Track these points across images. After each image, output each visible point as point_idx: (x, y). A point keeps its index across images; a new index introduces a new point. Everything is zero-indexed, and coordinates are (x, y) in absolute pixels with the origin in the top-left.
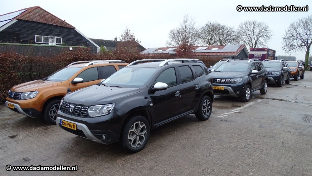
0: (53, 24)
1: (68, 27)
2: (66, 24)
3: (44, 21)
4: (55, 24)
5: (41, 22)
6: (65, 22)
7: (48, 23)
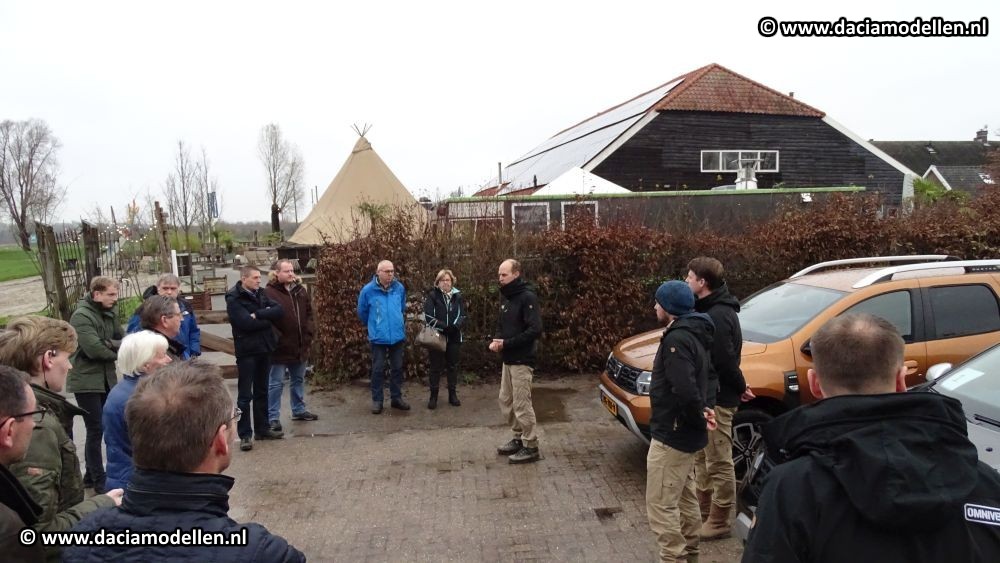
0: (756, 111)
1: (801, 114)
2: (794, 105)
3: (729, 105)
4: (759, 111)
5: (719, 109)
6: (793, 101)
7: (739, 110)
